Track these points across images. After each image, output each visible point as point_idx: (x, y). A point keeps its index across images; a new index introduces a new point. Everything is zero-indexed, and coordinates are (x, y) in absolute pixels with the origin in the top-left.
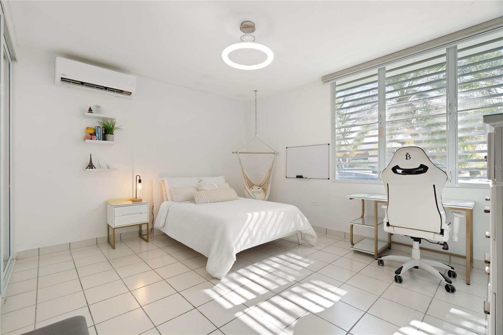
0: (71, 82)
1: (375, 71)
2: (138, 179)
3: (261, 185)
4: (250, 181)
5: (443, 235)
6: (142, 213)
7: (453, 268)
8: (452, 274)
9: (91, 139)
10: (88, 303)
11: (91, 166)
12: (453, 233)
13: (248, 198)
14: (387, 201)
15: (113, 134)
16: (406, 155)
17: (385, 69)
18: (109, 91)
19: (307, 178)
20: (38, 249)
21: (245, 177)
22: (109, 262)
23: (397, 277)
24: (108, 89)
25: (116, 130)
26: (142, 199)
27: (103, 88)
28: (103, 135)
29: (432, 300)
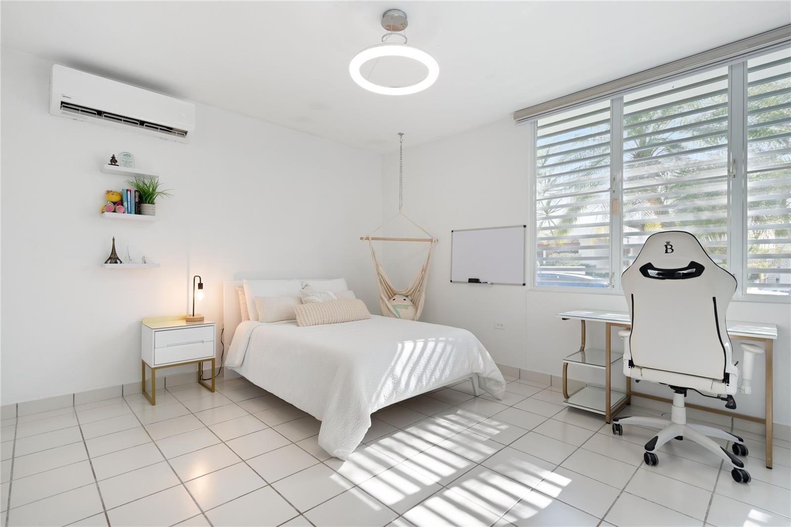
0: (79, 110)
1: (606, 103)
2: (197, 281)
3: (408, 294)
4: (389, 287)
5: (728, 383)
6: (203, 342)
7: (741, 440)
8: (739, 450)
9: (114, 211)
10: (105, 506)
11: (114, 258)
12: (743, 379)
13: (386, 316)
14: (630, 323)
15: (154, 204)
16: (666, 246)
17: (623, 100)
18: (147, 127)
19: (487, 283)
20: (16, 406)
21: (382, 280)
22: (145, 429)
23: (649, 455)
24: (145, 124)
25: (159, 196)
26: (203, 318)
27: (138, 122)
28: (135, 204)
29: (712, 496)
